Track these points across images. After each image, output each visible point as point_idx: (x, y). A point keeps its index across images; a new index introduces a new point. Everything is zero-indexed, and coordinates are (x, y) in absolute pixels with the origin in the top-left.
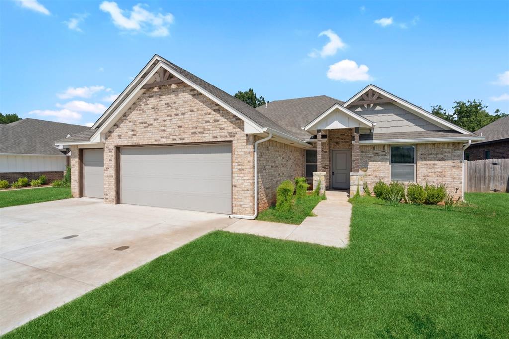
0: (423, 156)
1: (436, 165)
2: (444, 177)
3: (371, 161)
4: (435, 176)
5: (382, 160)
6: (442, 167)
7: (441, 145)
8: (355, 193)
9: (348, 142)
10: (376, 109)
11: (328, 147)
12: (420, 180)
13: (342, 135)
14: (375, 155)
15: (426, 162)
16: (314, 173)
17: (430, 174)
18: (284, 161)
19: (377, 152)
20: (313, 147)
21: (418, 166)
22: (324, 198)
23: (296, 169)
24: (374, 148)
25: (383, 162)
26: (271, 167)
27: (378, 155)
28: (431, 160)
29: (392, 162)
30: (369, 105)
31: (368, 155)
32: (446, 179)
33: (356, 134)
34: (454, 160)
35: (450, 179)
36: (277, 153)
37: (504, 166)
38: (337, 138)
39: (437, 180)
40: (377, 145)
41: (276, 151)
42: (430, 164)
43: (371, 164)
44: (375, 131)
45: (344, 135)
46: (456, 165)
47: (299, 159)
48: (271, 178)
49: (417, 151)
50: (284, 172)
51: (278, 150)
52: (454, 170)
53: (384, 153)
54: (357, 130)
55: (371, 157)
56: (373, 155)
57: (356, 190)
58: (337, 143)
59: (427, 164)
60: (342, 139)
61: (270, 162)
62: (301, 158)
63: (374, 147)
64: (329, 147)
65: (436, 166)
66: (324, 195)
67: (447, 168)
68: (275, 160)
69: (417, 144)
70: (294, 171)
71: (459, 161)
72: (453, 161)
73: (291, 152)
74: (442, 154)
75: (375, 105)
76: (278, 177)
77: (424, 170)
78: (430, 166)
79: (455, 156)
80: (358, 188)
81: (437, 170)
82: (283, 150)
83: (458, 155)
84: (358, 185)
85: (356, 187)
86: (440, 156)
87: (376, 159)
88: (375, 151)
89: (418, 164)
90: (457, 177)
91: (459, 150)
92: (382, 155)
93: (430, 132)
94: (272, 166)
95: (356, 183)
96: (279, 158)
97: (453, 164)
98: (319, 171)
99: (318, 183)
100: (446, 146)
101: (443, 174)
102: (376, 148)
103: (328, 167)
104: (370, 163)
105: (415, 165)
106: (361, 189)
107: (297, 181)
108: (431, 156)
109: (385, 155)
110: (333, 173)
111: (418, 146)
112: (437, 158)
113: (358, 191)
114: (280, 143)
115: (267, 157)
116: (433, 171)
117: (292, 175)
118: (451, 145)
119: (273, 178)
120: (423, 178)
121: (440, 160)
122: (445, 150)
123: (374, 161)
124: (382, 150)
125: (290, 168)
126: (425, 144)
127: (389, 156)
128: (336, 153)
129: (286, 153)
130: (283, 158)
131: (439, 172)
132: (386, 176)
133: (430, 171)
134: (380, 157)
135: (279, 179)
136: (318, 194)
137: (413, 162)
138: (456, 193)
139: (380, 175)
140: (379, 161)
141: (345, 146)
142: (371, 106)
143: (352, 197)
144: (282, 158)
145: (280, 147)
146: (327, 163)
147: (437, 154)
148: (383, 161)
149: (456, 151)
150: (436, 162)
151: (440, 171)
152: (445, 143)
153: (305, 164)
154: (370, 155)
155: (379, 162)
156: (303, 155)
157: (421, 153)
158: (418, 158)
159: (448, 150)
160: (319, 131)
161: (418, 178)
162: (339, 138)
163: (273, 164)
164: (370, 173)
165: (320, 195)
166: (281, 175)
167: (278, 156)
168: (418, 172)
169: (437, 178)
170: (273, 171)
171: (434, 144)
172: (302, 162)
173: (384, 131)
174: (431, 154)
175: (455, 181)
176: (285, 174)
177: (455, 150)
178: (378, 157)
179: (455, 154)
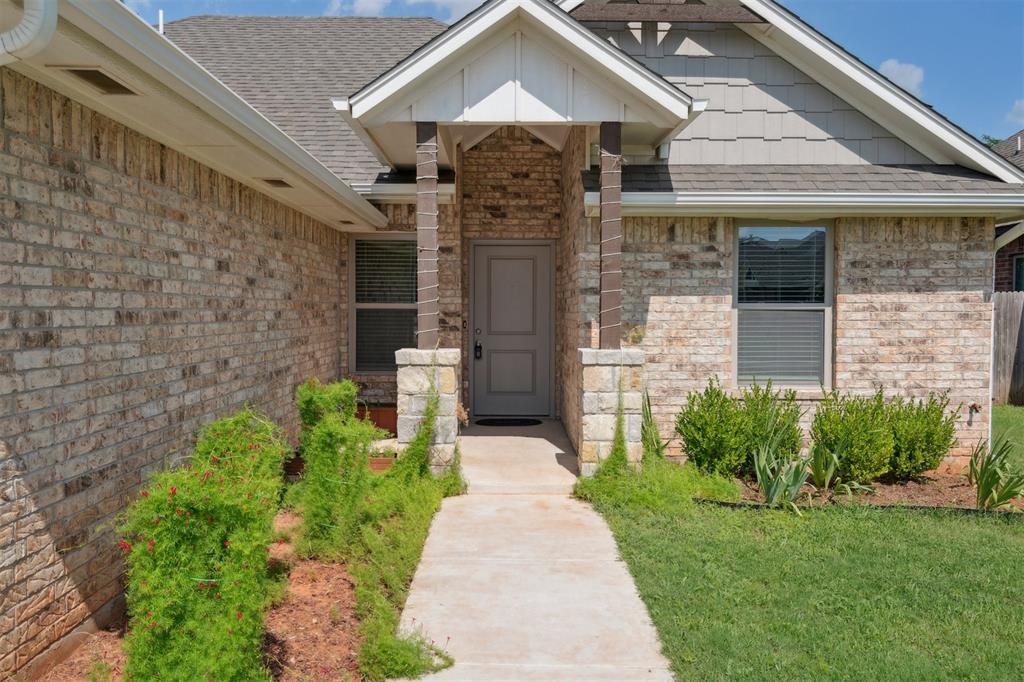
0: (858, 273)
1: (905, 310)
2: (932, 359)
3: (659, 292)
4: (899, 358)
5: (703, 289)
6: (923, 318)
7: (922, 228)
8: (605, 451)
9: (541, 209)
10: (680, 51)
11: (457, 229)
12: (847, 375)
13: (515, 176)
14: (675, 266)
15: (868, 296)
16: (402, 355)
17: (884, 351)
18: (229, 288)
19: (684, 249)
20: (391, 227)
21: (840, 316)
22: (454, 487)
23: (303, 332)
24: (672, 230)
25: (709, 299)
26: (108, 318)
27: (690, 266)
28: (888, 289)
29: (741, 300)
30: (649, 28)
31: (646, 265)
32: (936, 367)
33: (605, 154)
34: (964, 288)
35: (951, 367)
36: (172, 226)
37: (1005, 317)
38: (494, 188)
39: (908, 374)
40: (682, 219)
41: (164, 212)
42: (884, 309)
43: (660, 308)
44: (677, 154)
45: (526, 176)
46: (971, 311)
47: (321, 281)
48: (110, 403)
49: (836, 249)
50: (225, 353)
51: (176, 205)
52: (964, 333)
53: (711, 257)
54: (611, 135)
55: (658, 274)
56: (667, 265)
57: (611, 435)
58: (497, 212)
59: (871, 308)
60: (517, 195)
61: (99, 280)
62: (330, 276)
63: (671, 226)
64: (464, 228)
65: (904, 315)
66: (454, 467)
67: (942, 324)
68: (157, 271)
69: (835, 222)
70: (296, 342)
71: (980, 293)
72: (963, 294)
73: (277, 236)
74: (926, 264)
75: (677, 34)
76: (179, 386)
77: (862, 333)
78: (884, 317)
79: (967, 271)
80: (620, 424)
81: (908, 333)
82: (222, 217)
83: (978, 269)
84: (619, 412)
85: (610, 421)
86: (919, 273)
87: (680, 282)
88: (676, 247)
89: (841, 307)
90: (976, 358)
91: (983, 249)
92: (705, 265)
93: (885, 169)
94: (124, 317)
95: (611, 399)
96: (189, 260)
97: (961, 307)
98: (429, 345)
99: (423, 406)
100: (939, 233)
101: (929, 347)
102: (678, 231)
103: (458, 322)
104: (656, 302)
105: (828, 311)
106: (633, 428)
107: (309, 402)
108: (890, 272)
109: (716, 265)
110: (478, 348)
111: (842, 229)
112: (910, 282)
113: (619, 441)
114: (197, 166)
115: (67, 240)
116: (893, 336)
117: (282, 364)
118: (957, 226)
119: (136, 397)
120: (857, 367)
121: (918, 291)
122: (934, 247)
123: (670, 292)
124: (705, 242)
125: (271, 327)
126: (866, 221)
127: (730, 273)
128: (490, 259)
129: (243, 237)
130: (222, 266)
131: (916, 342)
132: (720, 360)
133: (885, 335)
134: (696, 273)
135: (190, 399)
136: (423, 469)
137: (820, 299)
138: (970, 423)
139: (694, 359)
140: (693, 291)
141: (530, 228)
142: (661, 36)
143: (588, 470)
144: (210, 264)
145: (197, 194)
146: (455, 302)
147: (909, 264)
148: (705, 294)
149: (973, 255)
150: (907, 298)
151: (916, 334)
152: (938, 219)
153: (351, 306)
154: (655, 266)
155: (694, 299)
156: (343, 264)
157: (850, 257)
158: (842, 281)
159: (945, 247)
160: (426, 130)
161: (839, 367)
162: (504, 188)
163: (137, 302)
164: (656, 351)
165: (433, 470)
166: (206, 369)
167: (179, 246)
168: (840, 342)
169: (905, 367)
170: (133, 350)
171: (899, 221)
172: (335, 299)
173: (712, 155)
174: (890, 263)
175: (968, 374)
176: (235, 363)
177: (969, 248)
178: (687, 273)
179: (969, 265)
